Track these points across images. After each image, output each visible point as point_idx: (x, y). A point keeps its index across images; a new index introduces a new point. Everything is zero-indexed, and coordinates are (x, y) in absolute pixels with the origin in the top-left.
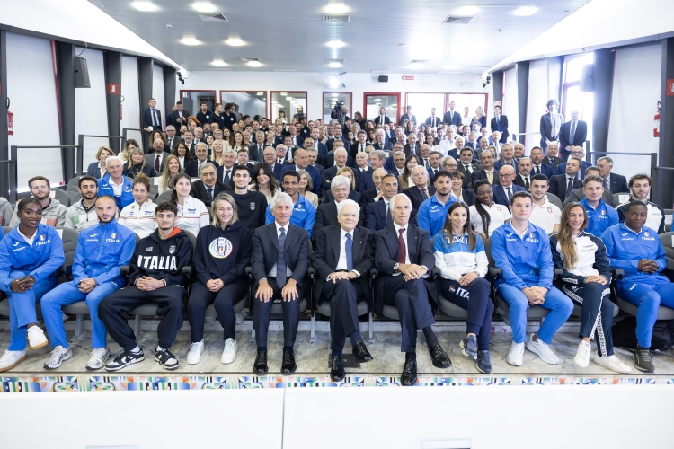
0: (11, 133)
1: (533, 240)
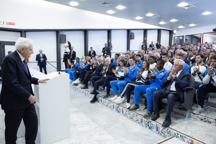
0: (112, 50)
1: (133, 70)
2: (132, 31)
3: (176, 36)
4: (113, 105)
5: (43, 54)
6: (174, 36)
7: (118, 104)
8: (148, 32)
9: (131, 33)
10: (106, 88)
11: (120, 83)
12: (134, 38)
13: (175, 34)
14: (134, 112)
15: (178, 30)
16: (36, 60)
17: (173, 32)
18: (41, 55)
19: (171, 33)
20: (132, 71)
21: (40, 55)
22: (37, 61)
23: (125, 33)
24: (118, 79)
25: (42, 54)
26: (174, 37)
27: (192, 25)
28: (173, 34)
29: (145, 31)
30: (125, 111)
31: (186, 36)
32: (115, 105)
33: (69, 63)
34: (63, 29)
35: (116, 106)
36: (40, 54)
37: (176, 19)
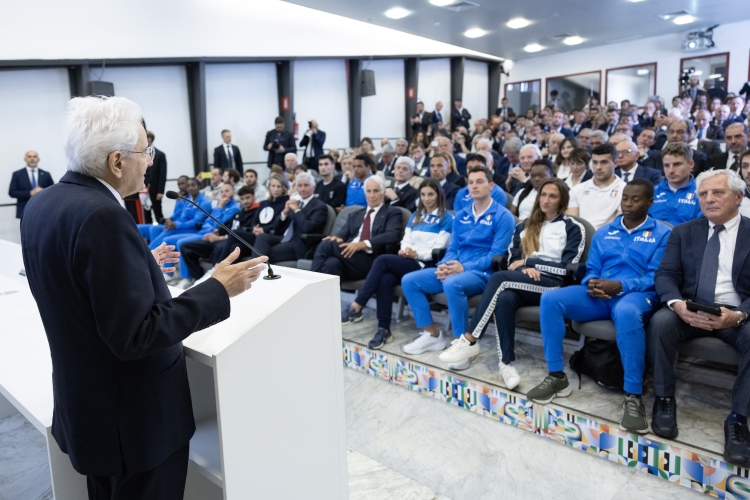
1: (487, 223)
2: (365, 66)
3: (512, 79)
4: (429, 376)
5: (40, 171)
6: (503, 79)
7: (453, 370)
8: (422, 66)
9: (364, 72)
10: (372, 303)
11: (457, 282)
12: (372, 92)
13: (508, 75)
14: (551, 403)
15: (521, 57)
16: (12, 194)
17: (502, 68)
18: (33, 176)
19: (494, 68)
20: (484, 226)
21: (30, 174)
22: (15, 201)
23: (340, 74)
24: (422, 265)
25: (36, 169)
26: (506, 85)
27: (573, 40)
28: (503, 72)
29: (411, 64)
30: (502, 401)
31: (548, 80)
32: (441, 377)
33: (143, 203)
34: (102, 60)
35: (445, 380)
36: (29, 169)
37: (527, 16)
